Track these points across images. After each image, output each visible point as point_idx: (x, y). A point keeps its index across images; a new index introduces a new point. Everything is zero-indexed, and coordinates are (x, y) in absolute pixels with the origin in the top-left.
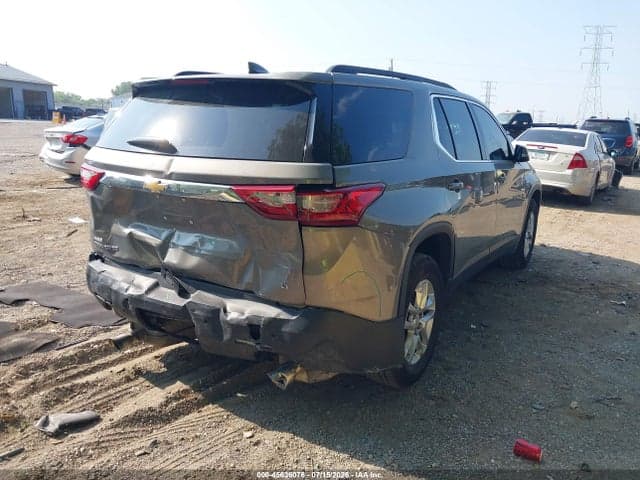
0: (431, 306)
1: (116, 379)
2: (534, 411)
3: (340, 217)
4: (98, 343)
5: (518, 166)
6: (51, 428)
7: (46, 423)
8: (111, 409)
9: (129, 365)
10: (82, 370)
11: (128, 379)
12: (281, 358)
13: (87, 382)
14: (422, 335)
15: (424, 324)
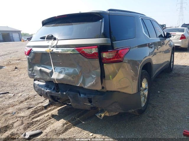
0: (147, 87)
1: (46, 118)
2: (187, 119)
3: (116, 59)
4: (39, 107)
5: (168, 40)
6: (27, 137)
7: (25, 135)
8: (45, 129)
9: (50, 113)
10: (35, 116)
11: (50, 118)
12: (99, 108)
13: (37, 120)
14: (145, 96)
15: (145, 93)
